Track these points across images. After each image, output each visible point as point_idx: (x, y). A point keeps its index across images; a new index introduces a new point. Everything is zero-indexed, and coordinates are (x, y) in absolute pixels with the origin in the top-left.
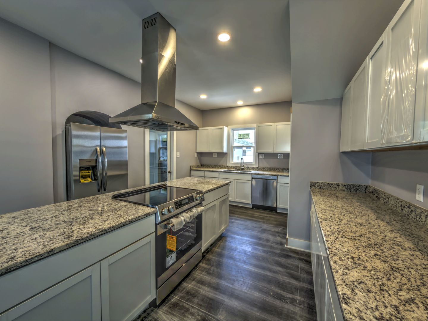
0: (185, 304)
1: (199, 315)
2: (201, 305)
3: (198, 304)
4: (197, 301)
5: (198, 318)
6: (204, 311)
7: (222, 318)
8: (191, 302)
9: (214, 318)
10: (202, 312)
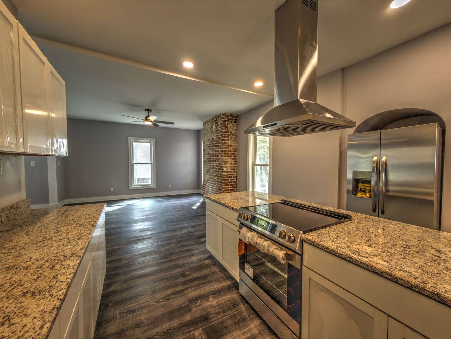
0: (231, 312)
1: (214, 317)
2: (222, 323)
3: (225, 322)
4: (229, 323)
5: (212, 315)
6: (214, 323)
7: (196, 333)
8: (231, 317)
9: (202, 327)
10: (214, 321)
